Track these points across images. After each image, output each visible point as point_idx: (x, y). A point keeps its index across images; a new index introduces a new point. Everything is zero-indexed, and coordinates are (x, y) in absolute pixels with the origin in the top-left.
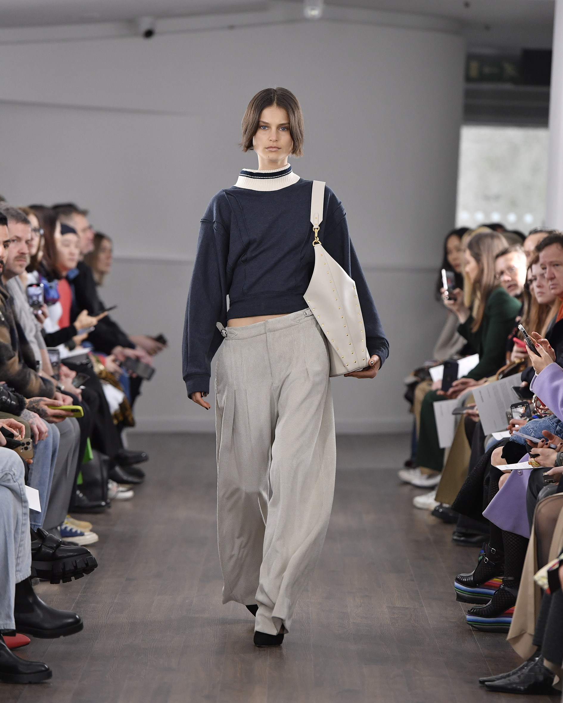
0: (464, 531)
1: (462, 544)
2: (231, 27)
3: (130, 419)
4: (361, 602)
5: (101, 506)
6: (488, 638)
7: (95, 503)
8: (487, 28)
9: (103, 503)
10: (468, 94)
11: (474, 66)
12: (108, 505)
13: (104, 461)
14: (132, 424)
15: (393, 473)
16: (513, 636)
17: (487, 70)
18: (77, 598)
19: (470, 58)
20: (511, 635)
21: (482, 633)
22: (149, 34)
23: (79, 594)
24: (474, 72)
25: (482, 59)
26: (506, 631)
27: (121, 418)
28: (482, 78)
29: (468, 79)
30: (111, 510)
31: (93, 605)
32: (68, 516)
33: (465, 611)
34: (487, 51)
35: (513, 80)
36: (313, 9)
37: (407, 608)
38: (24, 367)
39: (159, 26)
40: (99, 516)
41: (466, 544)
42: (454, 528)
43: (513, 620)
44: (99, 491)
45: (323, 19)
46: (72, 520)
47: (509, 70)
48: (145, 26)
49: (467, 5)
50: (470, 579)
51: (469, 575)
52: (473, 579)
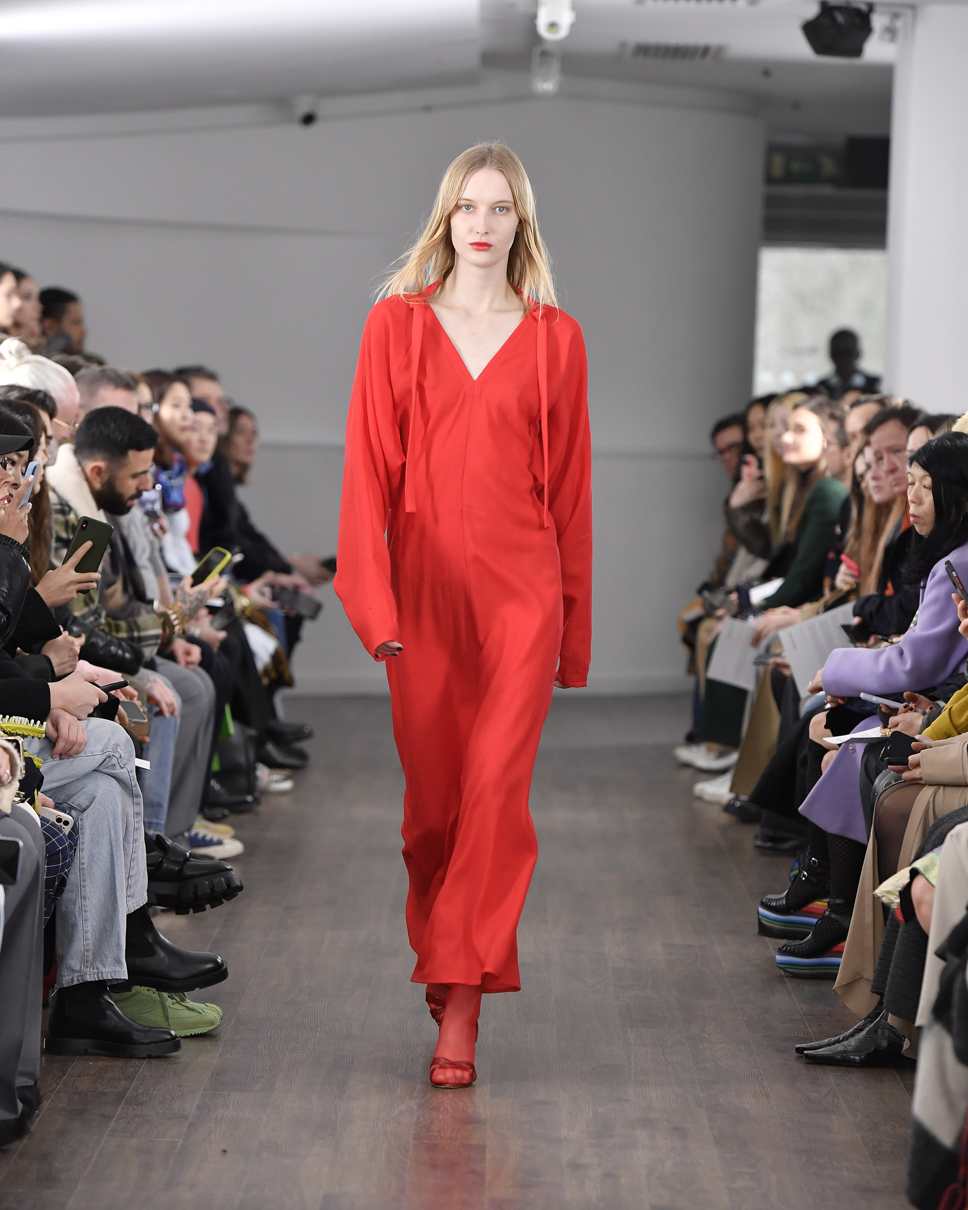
2: (427, 109)
3: (286, 676)
4: (623, 937)
5: (246, 802)
6: (808, 988)
7: (237, 798)
8: (796, 106)
9: (250, 798)
10: (770, 202)
11: (778, 161)
12: (257, 801)
13: (250, 738)
14: (289, 683)
15: (666, 751)
16: (843, 984)
17: (796, 166)
18: (215, 935)
19: (772, 149)
20: (839, 982)
21: (798, 981)
22: (308, 119)
23: (217, 929)
24: (778, 169)
25: (789, 152)
26: (833, 977)
27: (273, 675)
28: (789, 178)
29: (770, 180)
30: (262, 808)
34: (797, 140)
35: (834, 181)
36: (545, 81)
37: (690, 946)
38: (130, 600)
39: (324, 109)
40: (243, 817)
42: (756, 829)
43: (842, 960)
44: (244, 781)
45: (560, 95)
46: (204, 822)
47: (828, 166)
48: (303, 106)
49: (766, 73)
50: (781, 902)
51: (780, 897)
52: (784, 902)
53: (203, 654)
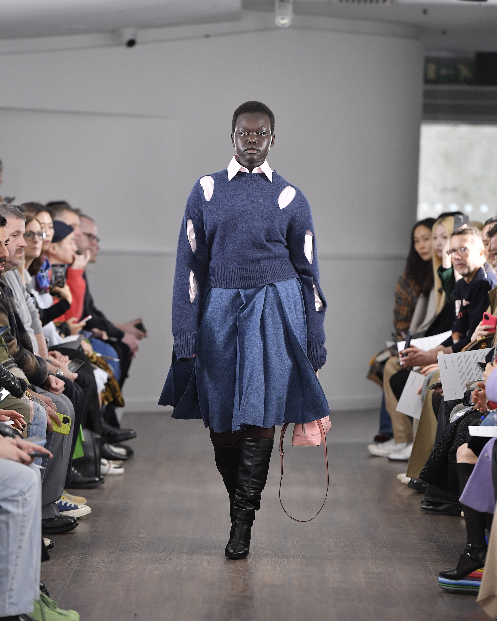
0: (431, 500)
1: (430, 512)
2: (207, 36)
3: (119, 399)
4: (338, 568)
5: (96, 481)
6: (458, 600)
7: (89, 479)
8: (444, 33)
9: (97, 479)
10: (427, 95)
11: (432, 68)
12: (102, 480)
13: (97, 440)
14: (121, 405)
15: (364, 447)
16: (483, 598)
17: (443, 72)
18: (75, 568)
19: (428, 60)
20: (480, 597)
21: (452, 595)
22: (131, 43)
23: (77, 564)
24: (432, 75)
25: (438, 62)
27: (111, 399)
28: (439, 80)
29: (427, 81)
30: (105, 485)
31: (89, 574)
32: (65, 492)
33: (435, 575)
34: (444, 54)
35: (468, 82)
36: (283, 19)
37: (382, 573)
38: (21, 349)
39: (141, 36)
40: (92, 491)
41: (434, 512)
42: (423, 497)
43: (481, 583)
44: (92, 468)
45: (291, 27)
46: (68, 495)
47: (465, 71)
48: (127, 37)
49: (425, 12)
50: (453, 573)
51: (452, 568)
52: (456, 573)
53: (65, 386)
